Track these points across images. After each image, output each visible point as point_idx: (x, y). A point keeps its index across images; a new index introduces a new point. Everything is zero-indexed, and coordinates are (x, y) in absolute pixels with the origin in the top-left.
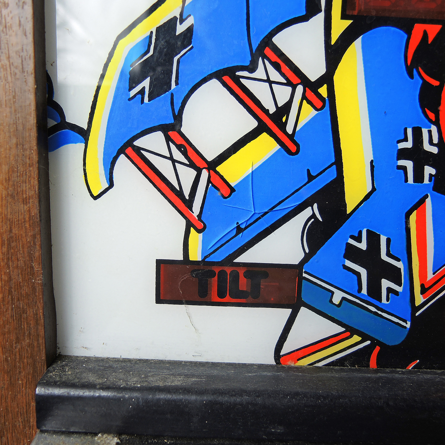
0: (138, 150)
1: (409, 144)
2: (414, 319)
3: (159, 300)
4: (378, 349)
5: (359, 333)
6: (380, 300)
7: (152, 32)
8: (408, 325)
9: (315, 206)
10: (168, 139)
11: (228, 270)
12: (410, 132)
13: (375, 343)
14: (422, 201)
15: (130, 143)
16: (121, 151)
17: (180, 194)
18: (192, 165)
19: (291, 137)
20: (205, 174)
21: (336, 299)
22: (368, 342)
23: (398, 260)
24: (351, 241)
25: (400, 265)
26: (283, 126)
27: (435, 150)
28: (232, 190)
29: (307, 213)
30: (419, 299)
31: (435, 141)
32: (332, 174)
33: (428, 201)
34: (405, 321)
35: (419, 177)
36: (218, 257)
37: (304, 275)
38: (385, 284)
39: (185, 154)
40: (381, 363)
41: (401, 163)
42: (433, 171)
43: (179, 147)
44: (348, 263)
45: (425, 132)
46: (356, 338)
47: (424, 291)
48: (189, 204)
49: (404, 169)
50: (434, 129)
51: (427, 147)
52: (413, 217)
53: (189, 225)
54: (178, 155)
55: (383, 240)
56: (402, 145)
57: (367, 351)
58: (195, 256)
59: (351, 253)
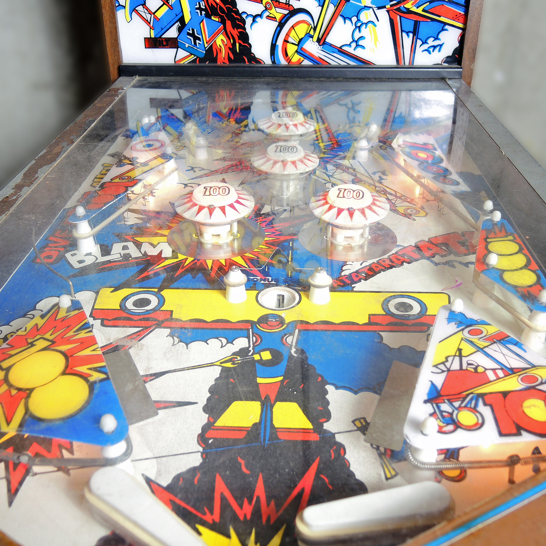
0: (137, 10)
1: (198, 6)
2: (206, 50)
3: (146, 48)
4: (198, 58)
5: (194, 55)
6: (197, 45)
8: (204, 52)
9: (179, 22)
10: (143, 7)
11: (161, 39)
12: (198, 3)
13: (197, 57)
14: (203, 20)
15: (135, 9)
16: (133, 11)
17: (147, 21)
18: (149, 13)
19: (171, 6)
20: (152, 15)
21: (187, 46)
22: (196, 57)
23: (199, 35)
24: (188, 31)
25: (200, 36)
26: (169, 3)
27: (204, 8)
28: (159, 19)
29: (177, 24)
30: (206, 45)
31: (204, 5)
32: (181, 14)
33: (204, 20)
34: (203, 51)
35: (201, 14)
36: (158, 36)
37: (178, 40)
38: (197, 41)
39: (147, 11)
40: (200, 62)
41: (197, 11)
42: (204, 13)
43: (146, 9)
44: (188, 37)
45: (201, 3)
46: (193, 56)
47: (207, 43)
48: (150, 23)
49: (197, 12)
50: (203, 2)
51: (202, 7)
52: (201, 24)
53: (150, 28)
54: (146, 11)
55: (195, 30)
56: (196, 7)
57: (195, 60)
58: (153, 36)
59: (188, 34)
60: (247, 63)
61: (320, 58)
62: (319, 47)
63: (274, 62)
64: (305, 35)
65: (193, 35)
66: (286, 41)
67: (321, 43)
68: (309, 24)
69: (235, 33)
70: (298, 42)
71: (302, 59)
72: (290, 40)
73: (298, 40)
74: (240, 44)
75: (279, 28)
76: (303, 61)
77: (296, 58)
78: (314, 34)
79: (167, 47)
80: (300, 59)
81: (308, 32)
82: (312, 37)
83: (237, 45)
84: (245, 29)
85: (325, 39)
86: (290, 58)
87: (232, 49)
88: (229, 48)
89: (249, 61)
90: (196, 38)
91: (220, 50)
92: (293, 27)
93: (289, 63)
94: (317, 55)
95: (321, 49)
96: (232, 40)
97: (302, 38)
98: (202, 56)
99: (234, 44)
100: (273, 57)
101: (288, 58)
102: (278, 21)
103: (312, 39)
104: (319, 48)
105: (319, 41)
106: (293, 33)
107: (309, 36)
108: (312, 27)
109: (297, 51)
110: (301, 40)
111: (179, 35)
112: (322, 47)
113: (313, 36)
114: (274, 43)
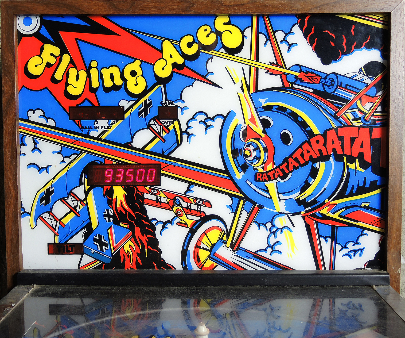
0: (42, 217)
1: (106, 213)
2: (112, 256)
3: (48, 254)
4: (104, 264)
5: (99, 261)
6: (103, 252)
7: (45, 191)
8: (111, 258)
9: (85, 229)
10: (49, 214)
11: (65, 245)
12: (106, 210)
13: (103, 263)
14: (111, 226)
15: (40, 216)
16: (39, 218)
17: (53, 227)
18: (55, 220)
19: (78, 213)
20: (58, 222)
21: (92, 252)
22: (102, 263)
23: (107, 241)
24: (95, 237)
25: (107, 242)
26: (76, 210)
27: (113, 214)
28: (65, 226)
29: (83, 230)
30: (113, 251)
31: (112, 212)
32: (89, 221)
33: (112, 226)
34: (110, 257)
35: (109, 221)
36: (63, 242)
37: (84, 246)
38: (104, 247)
39: (53, 217)
40: (106, 268)
41: (105, 218)
42: (113, 219)
43: (52, 216)
44: (94, 242)
45: (109, 210)
46: (98, 262)
47: (114, 249)
48: (55, 229)
49: (106, 219)
50: (112, 209)
51: (110, 214)
52: (109, 230)
53: (55, 235)
54: (52, 218)
55: (102, 236)
56: (104, 214)
57: (101, 266)
58: (57, 242)
59: (95, 240)
60: (156, 269)
61: (234, 263)
62: (233, 252)
63: (185, 268)
64: (218, 241)
65: (99, 241)
66: (198, 247)
67: (235, 249)
68: (222, 230)
69: (144, 239)
70: (210, 247)
71: (215, 264)
72: (202, 245)
73: (211, 245)
74: (149, 250)
75: (190, 234)
76: (216, 266)
77: (209, 264)
78: (227, 239)
79: (71, 253)
80: (213, 264)
81: (221, 238)
82: (225, 242)
83: (146, 250)
84: (155, 235)
85: (239, 244)
86: (203, 263)
87: (141, 255)
88: (138, 254)
89: (159, 267)
90: (102, 244)
91: (128, 256)
92: (205, 233)
93: (201, 269)
94: (231, 260)
95: (235, 254)
96: (140, 246)
97: (215, 244)
98: (108, 262)
99: (143, 250)
100: (184, 262)
101: (200, 263)
102: (189, 227)
103: (225, 244)
104: (233, 254)
105: (232, 246)
106: (205, 239)
107: (221, 241)
108: (225, 233)
109: (209, 257)
110: (213, 245)
111: (84, 241)
112: (236, 252)
113: (227, 241)
114: (185, 248)
